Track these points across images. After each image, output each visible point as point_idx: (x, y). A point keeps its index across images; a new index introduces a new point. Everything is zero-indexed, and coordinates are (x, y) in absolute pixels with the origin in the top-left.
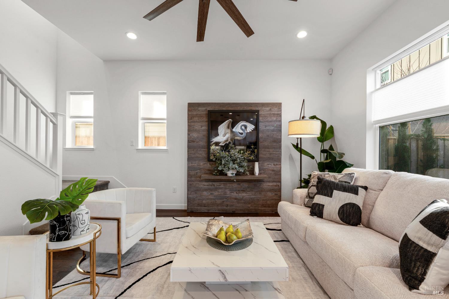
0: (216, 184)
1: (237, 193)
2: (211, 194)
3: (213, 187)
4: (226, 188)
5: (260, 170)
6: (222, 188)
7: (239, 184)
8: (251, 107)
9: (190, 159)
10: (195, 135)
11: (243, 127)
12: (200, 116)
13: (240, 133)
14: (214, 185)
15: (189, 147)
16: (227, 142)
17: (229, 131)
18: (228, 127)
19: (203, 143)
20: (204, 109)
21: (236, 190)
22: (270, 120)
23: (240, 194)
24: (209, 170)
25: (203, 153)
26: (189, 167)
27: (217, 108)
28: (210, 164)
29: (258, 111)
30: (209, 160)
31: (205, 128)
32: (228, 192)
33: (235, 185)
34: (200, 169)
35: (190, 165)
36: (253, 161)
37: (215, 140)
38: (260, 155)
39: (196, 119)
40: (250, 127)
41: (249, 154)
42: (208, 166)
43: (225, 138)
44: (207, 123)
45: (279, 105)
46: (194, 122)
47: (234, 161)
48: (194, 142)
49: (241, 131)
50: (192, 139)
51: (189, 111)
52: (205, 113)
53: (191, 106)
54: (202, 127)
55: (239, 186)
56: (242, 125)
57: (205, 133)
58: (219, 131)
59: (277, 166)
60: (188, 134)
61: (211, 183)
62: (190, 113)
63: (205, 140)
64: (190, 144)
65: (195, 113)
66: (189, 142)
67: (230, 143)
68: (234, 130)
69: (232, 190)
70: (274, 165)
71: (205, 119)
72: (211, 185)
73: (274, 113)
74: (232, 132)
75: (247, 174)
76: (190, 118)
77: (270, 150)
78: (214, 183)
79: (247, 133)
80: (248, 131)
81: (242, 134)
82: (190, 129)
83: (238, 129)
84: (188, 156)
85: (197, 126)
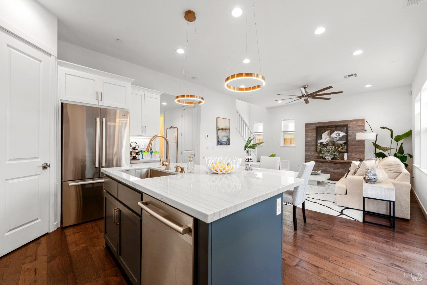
0: (321, 164)
1: (333, 169)
2: (318, 169)
3: (319, 165)
4: (327, 166)
5: (348, 157)
6: (324, 166)
7: (335, 165)
8: (343, 123)
9: (306, 151)
10: (309, 139)
11: (337, 134)
12: (312, 130)
13: (335, 137)
14: (320, 164)
15: (306, 145)
16: (327, 142)
17: (328, 136)
18: (328, 135)
19: (314, 143)
20: (314, 126)
21: (333, 168)
22: (357, 129)
23: (335, 170)
24: (317, 157)
25: (313, 148)
26: (305, 155)
27: (322, 125)
28: (317, 154)
29: (347, 125)
30: (317, 151)
31: (315, 135)
32: (328, 168)
33: (332, 165)
34: (312, 156)
35: (307, 154)
36: (344, 152)
37: (320, 141)
38: (349, 149)
39: (310, 131)
40: (342, 134)
41: (341, 148)
42: (316, 154)
43: (326, 140)
44: (315, 133)
45: (363, 120)
46: (308, 133)
47: (328, 152)
48: (308, 142)
49: (336, 136)
50: (307, 141)
51: (306, 127)
52: (314, 128)
53: (307, 125)
54: (313, 135)
55: (335, 166)
56: (337, 133)
57: (315, 138)
58: (322, 137)
59: (362, 156)
60: (306, 139)
61: (318, 163)
62: (306, 128)
63: (315, 141)
64: (306, 143)
65: (309, 128)
66: (306, 142)
67: (329, 143)
68: (331, 136)
69: (330, 168)
70: (359, 155)
71: (315, 131)
72: (318, 164)
73: (359, 125)
74: (330, 137)
75: (338, 159)
76: (307, 131)
77: (356, 146)
78: (319, 163)
79: (340, 137)
80: (341, 136)
81: (336, 138)
82: (307, 136)
83: (334, 135)
84: (305, 149)
85: (310, 135)
